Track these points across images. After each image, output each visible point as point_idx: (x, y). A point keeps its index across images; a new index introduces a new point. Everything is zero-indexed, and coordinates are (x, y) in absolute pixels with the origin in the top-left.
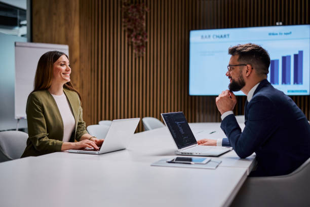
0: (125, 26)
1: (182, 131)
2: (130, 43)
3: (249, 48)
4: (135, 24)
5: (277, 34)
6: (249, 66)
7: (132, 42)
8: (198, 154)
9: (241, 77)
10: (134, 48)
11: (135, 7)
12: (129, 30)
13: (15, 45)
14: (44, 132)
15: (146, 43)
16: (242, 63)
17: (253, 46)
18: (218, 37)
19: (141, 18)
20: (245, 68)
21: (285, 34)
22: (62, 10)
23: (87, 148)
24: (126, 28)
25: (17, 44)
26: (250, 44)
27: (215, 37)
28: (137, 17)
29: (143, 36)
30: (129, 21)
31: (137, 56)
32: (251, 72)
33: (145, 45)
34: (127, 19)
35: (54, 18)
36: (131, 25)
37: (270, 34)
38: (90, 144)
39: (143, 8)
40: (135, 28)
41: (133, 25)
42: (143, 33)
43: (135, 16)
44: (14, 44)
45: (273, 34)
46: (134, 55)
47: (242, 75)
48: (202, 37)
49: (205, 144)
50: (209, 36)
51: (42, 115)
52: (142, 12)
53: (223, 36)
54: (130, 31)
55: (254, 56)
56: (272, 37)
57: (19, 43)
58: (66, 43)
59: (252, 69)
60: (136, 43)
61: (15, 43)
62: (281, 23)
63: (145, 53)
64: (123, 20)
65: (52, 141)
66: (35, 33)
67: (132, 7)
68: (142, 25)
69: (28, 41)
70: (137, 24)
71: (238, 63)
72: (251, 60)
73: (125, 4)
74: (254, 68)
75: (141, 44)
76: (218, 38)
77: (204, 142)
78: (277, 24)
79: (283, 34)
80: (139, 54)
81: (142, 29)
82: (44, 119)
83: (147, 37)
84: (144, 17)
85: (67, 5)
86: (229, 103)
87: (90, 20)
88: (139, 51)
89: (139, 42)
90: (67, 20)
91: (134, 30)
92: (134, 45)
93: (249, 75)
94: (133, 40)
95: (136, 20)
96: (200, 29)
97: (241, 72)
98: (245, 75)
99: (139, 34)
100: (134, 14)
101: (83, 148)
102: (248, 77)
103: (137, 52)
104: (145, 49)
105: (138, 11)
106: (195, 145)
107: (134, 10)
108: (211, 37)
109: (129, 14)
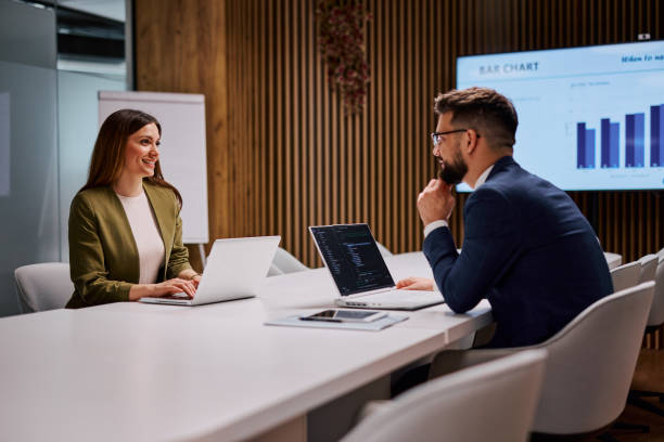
0: (323, 52)
1: (357, 261)
2: (334, 87)
3: (472, 97)
4: (342, 47)
5: (640, 59)
6: (471, 131)
7: (338, 85)
8: (377, 306)
9: (459, 155)
10: (343, 95)
11: (344, 12)
12: (331, 59)
13: (99, 98)
14: (99, 270)
15: (369, 84)
16: (459, 126)
17: (479, 92)
18: (514, 67)
19: (357, 34)
20: (466, 137)
21: (657, 58)
22: (192, 24)
23: (177, 294)
24: (326, 57)
25: (102, 95)
26: (475, 89)
27: (508, 69)
28: (347, 33)
29: (360, 72)
30: (330, 41)
31: (350, 112)
32: (476, 144)
33: (366, 89)
34: (327, 38)
35: (178, 40)
36: (335, 49)
37: (624, 60)
38: (180, 287)
39: (360, 13)
40: (343, 54)
41: (339, 50)
42: (361, 66)
43: (344, 31)
44: (96, 95)
45: (631, 59)
46: (342, 110)
47: (460, 151)
48: (482, 68)
49: (411, 286)
50: (497, 68)
51: (97, 237)
52: (357, 22)
53: (525, 66)
54: (333, 61)
55: (481, 112)
56: (629, 65)
57: (106, 92)
58: (200, 91)
59: (478, 136)
60: (345, 86)
61: (99, 93)
62: (648, 36)
63: (365, 106)
64: (319, 39)
65: (111, 283)
66: (142, 71)
67: (337, 12)
68: (358, 48)
69: (128, 89)
70: (347, 46)
71: (451, 128)
72: (476, 120)
73: (322, 6)
74: (482, 135)
75: (356, 87)
76: (514, 71)
77: (411, 283)
78: (641, 37)
79: (653, 60)
80: (353, 110)
81: (358, 58)
82: (99, 245)
83: (369, 73)
84: (364, 31)
85: (202, 13)
86: (439, 206)
87: (250, 41)
88: (353, 102)
89: (351, 83)
90: (202, 43)
91: (342, 59)
92: (342, 89)
93: (473, 150)
94: (339, 80)
95: (345, 37)
96: (474, 53)
97: (458, 145)
98: (466, 150)
99: (354, 68)
100: (341, 27)
101: (168, 295)
102: (471, 153)
103: (348, 105)
104: (365, 99)
105: (350, 20)
106: (388, 289)
107: (341, 18)
108: (501, 70)
109: (331, 25)
